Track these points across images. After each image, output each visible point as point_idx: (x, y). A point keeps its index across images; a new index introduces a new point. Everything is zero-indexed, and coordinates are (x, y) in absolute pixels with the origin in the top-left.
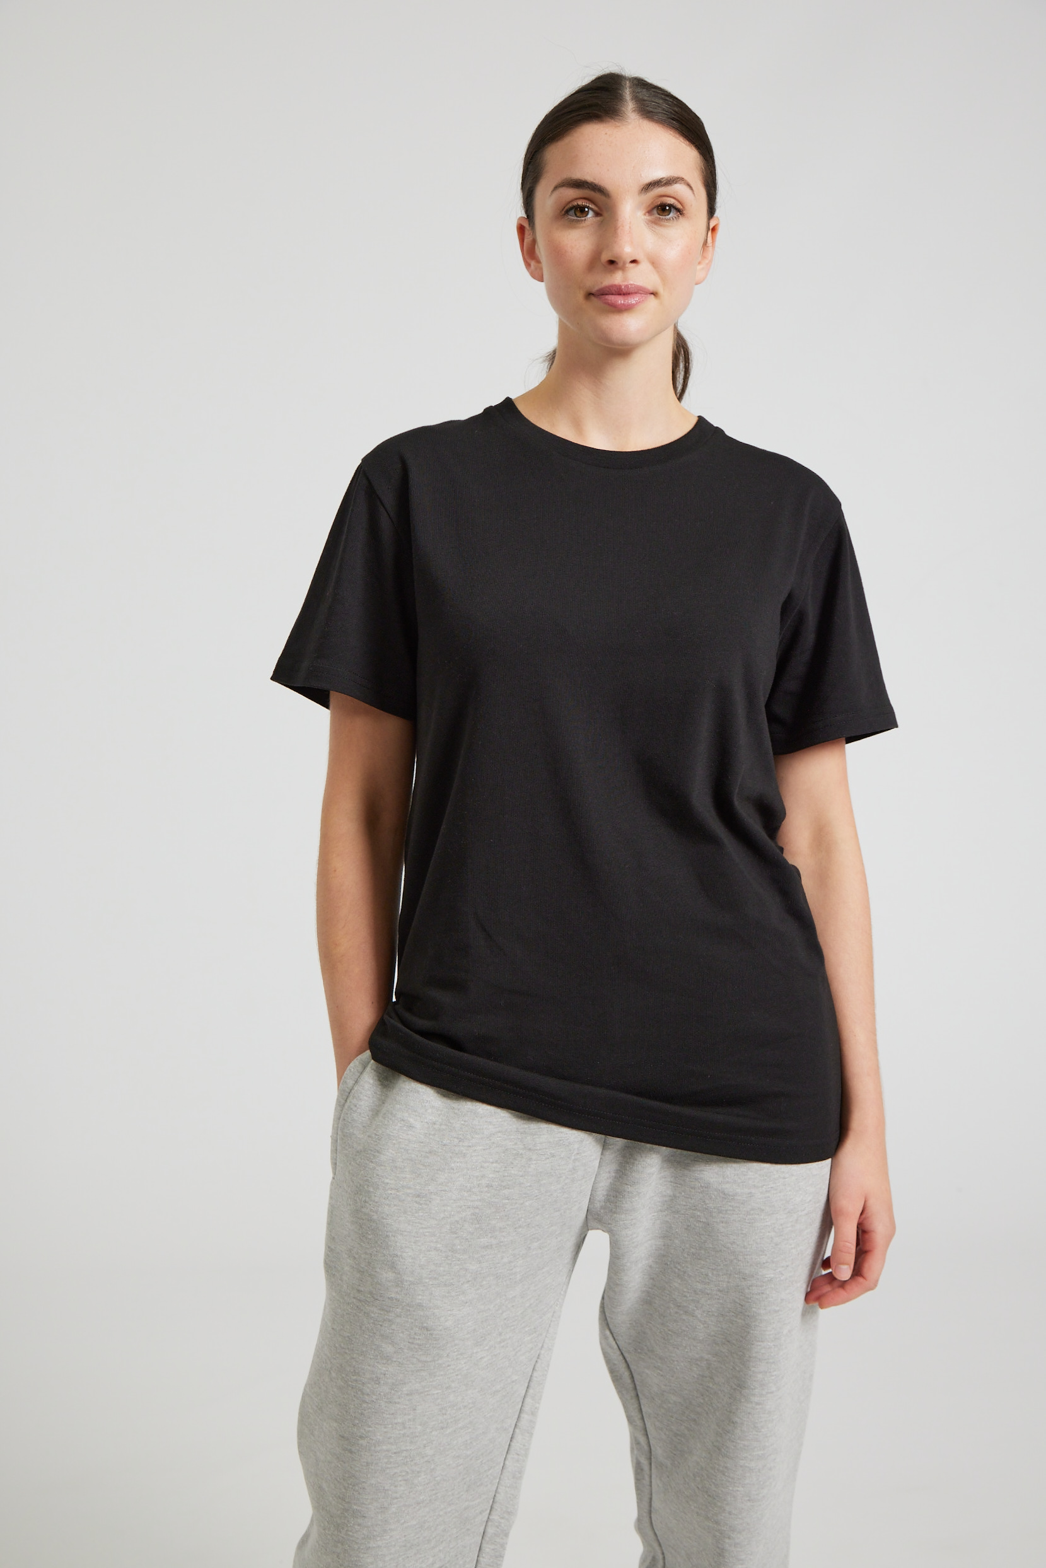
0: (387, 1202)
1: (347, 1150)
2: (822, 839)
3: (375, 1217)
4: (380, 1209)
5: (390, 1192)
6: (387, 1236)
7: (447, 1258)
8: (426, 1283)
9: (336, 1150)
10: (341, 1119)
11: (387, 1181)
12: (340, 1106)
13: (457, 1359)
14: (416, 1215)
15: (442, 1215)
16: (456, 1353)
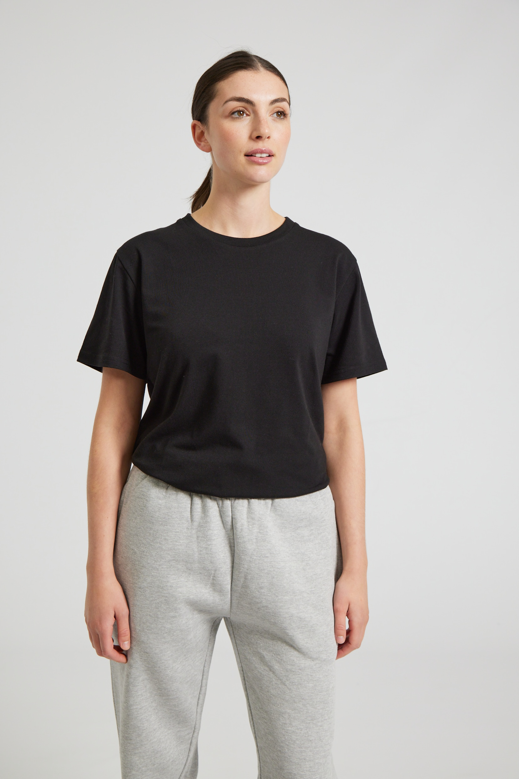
2: (342, 425)
7: (155, 621)
8: (146, 631)
13: (165, 669)
14: (140, 597)
15: (151, 599)
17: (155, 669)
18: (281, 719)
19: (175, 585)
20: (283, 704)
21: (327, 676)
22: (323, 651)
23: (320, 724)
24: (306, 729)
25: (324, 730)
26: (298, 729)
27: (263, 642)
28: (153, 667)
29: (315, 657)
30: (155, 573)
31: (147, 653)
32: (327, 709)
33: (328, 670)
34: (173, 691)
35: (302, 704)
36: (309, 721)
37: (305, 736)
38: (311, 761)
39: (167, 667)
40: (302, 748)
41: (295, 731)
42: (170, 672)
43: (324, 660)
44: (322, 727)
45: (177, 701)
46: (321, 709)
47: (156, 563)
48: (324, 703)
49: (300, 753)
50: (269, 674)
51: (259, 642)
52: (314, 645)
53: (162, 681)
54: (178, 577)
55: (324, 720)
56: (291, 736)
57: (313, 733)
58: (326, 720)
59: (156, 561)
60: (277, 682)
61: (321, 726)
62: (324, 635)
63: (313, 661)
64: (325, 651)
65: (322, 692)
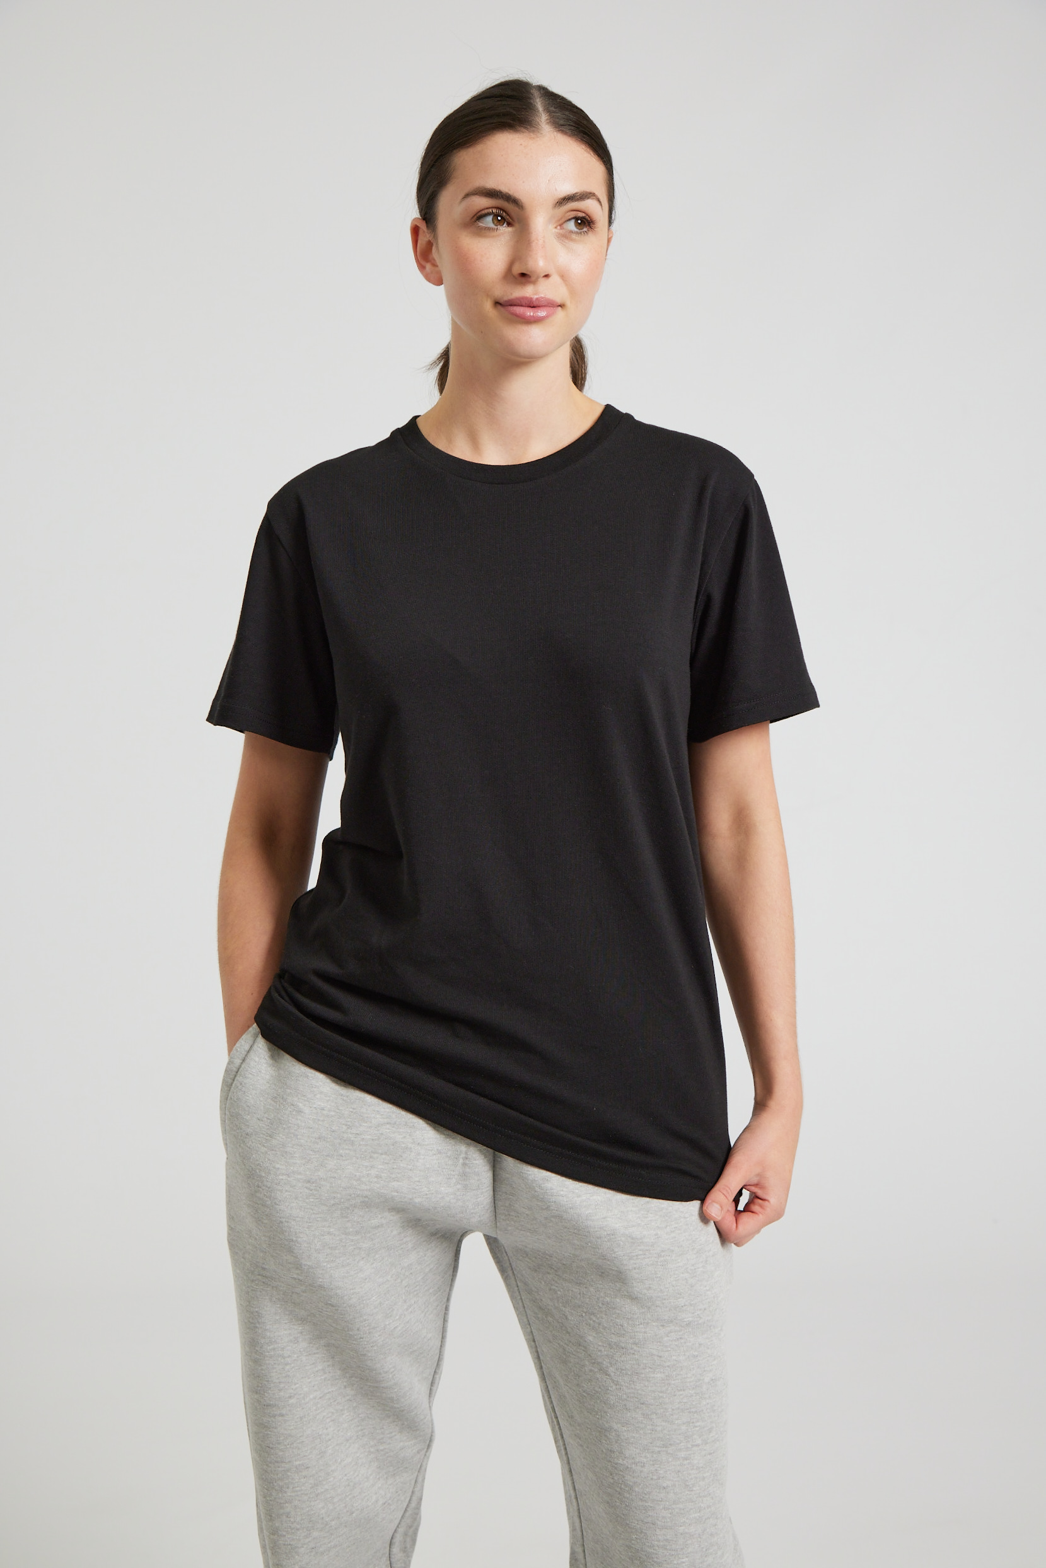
0: (279, 1188)
1: (235, 1131)
2: (743, 822)
3: (269, 1203)
4: (273, 1195)
5: (281, 1177)
6: (281, 1222)
9: (225, 1130)
10: (229, 1097)
11: (277, 1166)
12: (227, 1086)
16: (368, 1328)
17: (351, 1333)
18: (604, 1441)
19: (385, 1175)
20: (605, 1412)
21: (695, 1357)
22: (685, 1305)
23: (683, 1454)
24: (653, 1465)
25: (695, 1467)
26: (636, 1464)
27: (563, 1289)
28: (346, 1330)
29: (666, 1318)
30: (346, 1149)
31: (333, 1306)
32: (698, 1424)
33: (700, 1345)
34: (386, 1372)
35: (642, 1414)
36: (657, 1449)
37: (652, 1479)
38: (667, 1529)
39: (374, 1328)
40: (646, 1501)
41: (629, 1466)
42: (379, 1336)
43: (689, 1324)
44: (688, 1461)
45: (396, 1390)
46: (684, 1424)
47: (349, 1130)
48: (690, 1412)
49: (644, 1511)
50: (579, 1350)
51: (554, 1287)
52: (665, 1294)
53: (365, 1355)
54: (395, 1160)
55: (693, 1446)
56: (624, 1477)
57: (668, 1473)
58: (698, 1445)
59: (349, 1127)
60: (593, 1368)
61: (686, 1459)
62: (688, 1272)
63: (663, 1326)
64: (691, 1305)
65: (684, 1390)
